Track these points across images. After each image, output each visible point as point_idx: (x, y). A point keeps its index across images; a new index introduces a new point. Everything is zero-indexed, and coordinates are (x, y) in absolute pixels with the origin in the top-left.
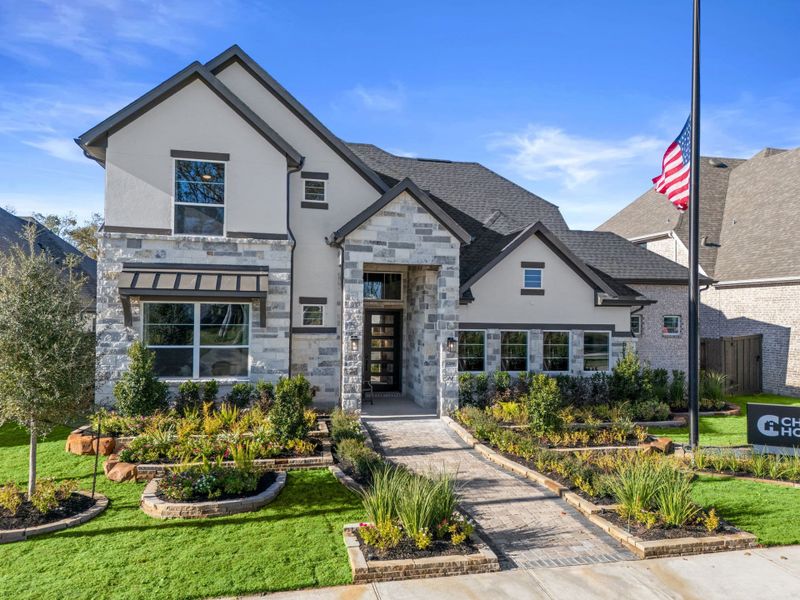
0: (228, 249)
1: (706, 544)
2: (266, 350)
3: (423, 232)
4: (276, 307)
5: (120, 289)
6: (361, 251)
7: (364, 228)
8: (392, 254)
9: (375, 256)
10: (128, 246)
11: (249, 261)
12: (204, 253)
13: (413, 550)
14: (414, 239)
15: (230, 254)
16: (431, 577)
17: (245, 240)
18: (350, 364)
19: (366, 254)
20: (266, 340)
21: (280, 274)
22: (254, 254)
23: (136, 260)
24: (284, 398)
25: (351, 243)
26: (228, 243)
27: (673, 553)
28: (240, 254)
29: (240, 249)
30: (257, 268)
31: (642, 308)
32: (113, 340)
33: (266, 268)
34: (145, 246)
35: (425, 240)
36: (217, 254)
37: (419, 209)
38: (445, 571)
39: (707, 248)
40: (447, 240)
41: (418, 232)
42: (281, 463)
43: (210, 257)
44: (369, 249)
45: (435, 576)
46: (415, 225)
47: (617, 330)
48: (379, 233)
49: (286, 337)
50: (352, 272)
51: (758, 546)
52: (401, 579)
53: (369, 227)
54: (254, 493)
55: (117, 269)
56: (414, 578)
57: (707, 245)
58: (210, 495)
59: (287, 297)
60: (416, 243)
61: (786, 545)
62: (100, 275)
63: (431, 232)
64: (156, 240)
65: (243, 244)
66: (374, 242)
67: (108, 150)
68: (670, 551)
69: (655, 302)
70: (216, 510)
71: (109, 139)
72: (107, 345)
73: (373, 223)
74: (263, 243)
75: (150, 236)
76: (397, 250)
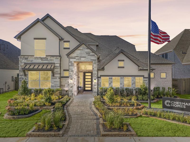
0: (46, 59)
1: (120, 134)
2: (54, 82)
3: (88, 54)
4: (56, 72)
5: (22, 68)
6: (73, 59)
7: (74, 53)
8: (80, 59)
9: (76, 60)
10: (25, 59)
11: (50, 62)
12: (41, 60)
13: (44, 130)
14: (86, 55)
15: (46, 60)
16: (44, 137)
17: (49, 57)
18: (71, 85)
19: (74, 59)
20: (54, 79)
21: (57, 64)
22: (51, 60)
23: (27, 62)
24: (45, 93)
25: (71, 57)
26: (46, 58)
27: (110, 136)
28: (48, 60)
29: (48, 59)
30: (52, 63)
31: (152, 71)
32: (22, 79)
33: (54, 63)
34: (29, 59)
35: (88, 55)
36: (44, 60)
37: (87, 48)
38: (48, 136)
39: (183, 54)
40: (94, 55)
41: (86, 54)
42: (41, 108)
43: (42, 61)
44: (75, 58)
45: (45, 137)
46: (86, 52)
47: (145, 77)
48: (77, 54)
49: (59, 79)
50: (71, 64)
51: (136, 136)
52: (37, 137)
53: (75, 53)
54: (27, 114)
55: (23, 64)
56: (40, 137)
57: (183, 53)
58: (16, 114)
59: (59, 70)
60: (86, 56)
61: (145, 136)
62: (19, 66)
63: (90, 54)
64: (31, 58)
65: (49, 58)
66: (76, 57)
67: (21, 39)
68: (109, 135)
69: (155, 69)
70: (16, 118)
71: (21, 36)
72: (21, 80)
73: (76, 52)
74: (53, 58)
75: (29, 57)
76: (81, 58)
